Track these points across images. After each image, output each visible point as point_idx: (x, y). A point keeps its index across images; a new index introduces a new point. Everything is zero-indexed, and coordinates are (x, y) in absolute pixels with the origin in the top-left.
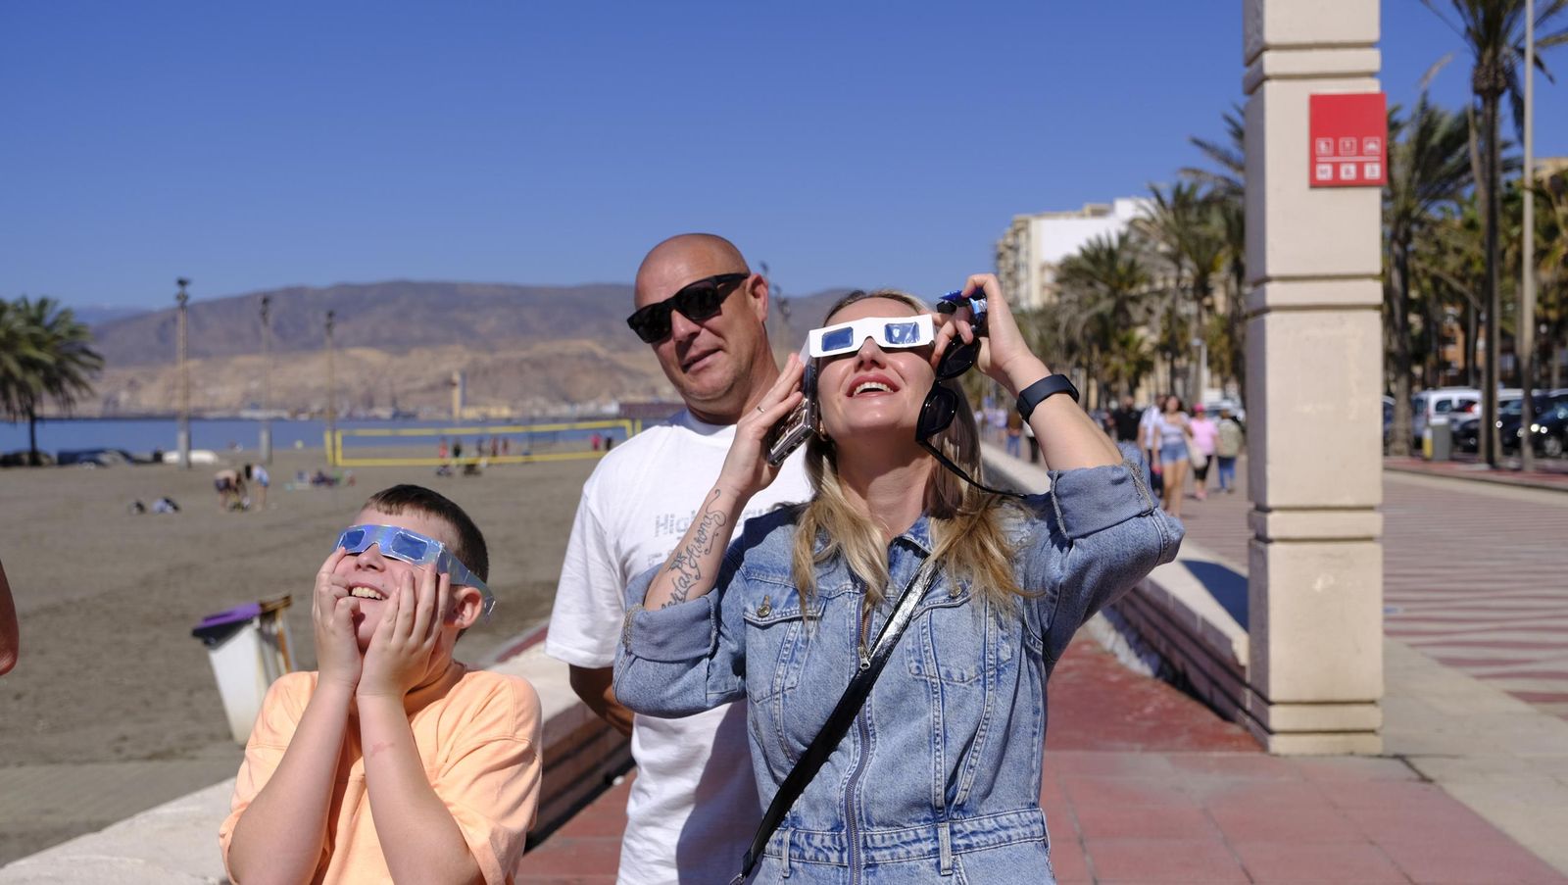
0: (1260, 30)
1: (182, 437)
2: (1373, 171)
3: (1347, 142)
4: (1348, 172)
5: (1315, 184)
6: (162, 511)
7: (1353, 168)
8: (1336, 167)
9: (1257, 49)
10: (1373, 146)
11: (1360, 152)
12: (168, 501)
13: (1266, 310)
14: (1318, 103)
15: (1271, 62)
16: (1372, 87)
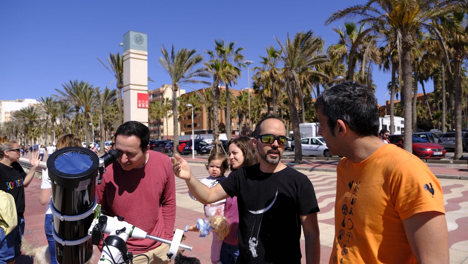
0: (129, 81)
2: (147, 106)
3: (143, 101)
4: (143, 106)
5: (138, 107)
7: (144, 105)
8: (141, 105)
9: (128, 84)
10: (147, 102)
11: (145, 103)
14: (139, 94)
15: (132, 87)
16: (147, 93)
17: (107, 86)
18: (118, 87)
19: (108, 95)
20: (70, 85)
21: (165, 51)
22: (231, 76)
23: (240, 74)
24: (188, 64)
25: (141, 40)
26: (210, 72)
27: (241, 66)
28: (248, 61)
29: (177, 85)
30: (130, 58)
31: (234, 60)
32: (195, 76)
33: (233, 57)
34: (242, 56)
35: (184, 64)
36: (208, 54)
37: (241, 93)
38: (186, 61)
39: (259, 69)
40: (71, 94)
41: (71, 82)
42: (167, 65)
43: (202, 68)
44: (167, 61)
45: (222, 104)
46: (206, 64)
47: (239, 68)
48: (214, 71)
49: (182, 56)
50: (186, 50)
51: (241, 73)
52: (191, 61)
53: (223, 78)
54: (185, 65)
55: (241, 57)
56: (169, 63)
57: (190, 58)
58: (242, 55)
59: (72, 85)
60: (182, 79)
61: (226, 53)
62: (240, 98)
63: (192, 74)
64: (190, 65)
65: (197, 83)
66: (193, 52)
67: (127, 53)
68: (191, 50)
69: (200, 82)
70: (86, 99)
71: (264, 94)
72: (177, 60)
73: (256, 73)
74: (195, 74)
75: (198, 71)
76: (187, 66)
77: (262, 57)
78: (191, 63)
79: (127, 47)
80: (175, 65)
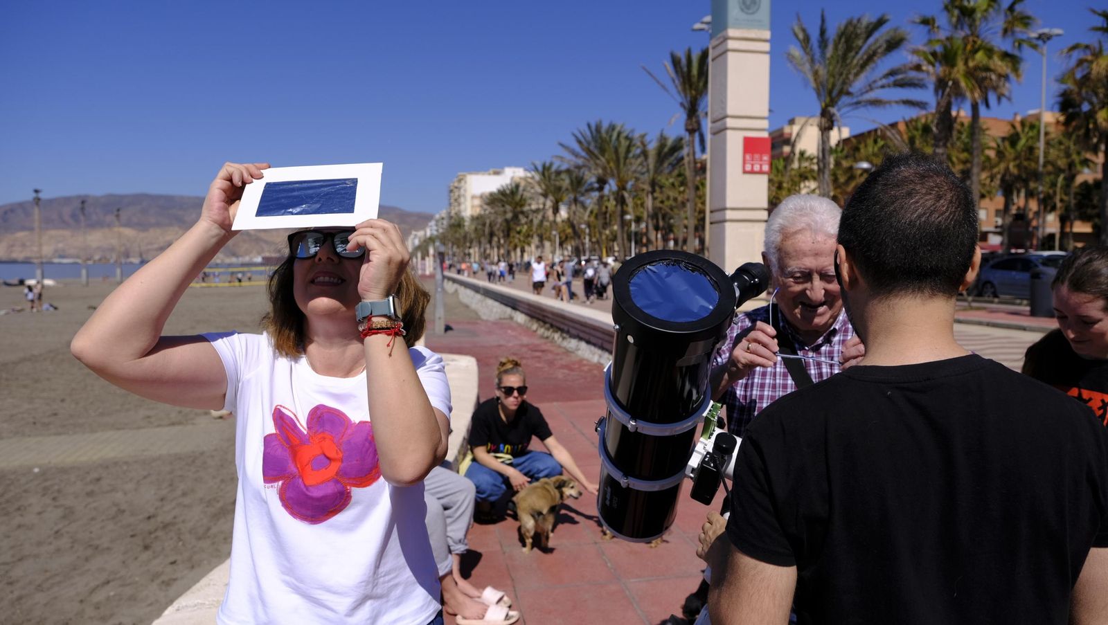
0: (724, 108)
1: (38, 272)
2: (766, 168)
3: (757, 156)
4: (757, 168)
5: (745, 172)
6: (47, 310)
7: (758, 166)
8: (752, 165)
9: (721, 116)
10: (766, 158)
11: (761, 160)
12: (51, 306)
13: (725, 221)
14: (746, 140)
15: (730, 122)
16: (765, 135)
17: (662, 130)
18: (687, 130)
19: (666, 150)
20: (588, 133)
21: (804, 30)
22: (994, 77)
23: (1020, 71)
24: (865, 57)
25: (754, 2)
26: (928, 72)
27: (1025, 46)
28: (1046, 30)
29: (834, 115)
30: (726, 51)
31: (1000, 32)
32: (883, 87)
33: (998, 22)
34: (1028, 18)
35: (854, 57)
36: (922, 26)
37: (1013, 126)
38: (860, 48)
39: (1087, 47)
40: (589, 152)
41: (589, 126)
42: (807, 66)
43: (905, 66)
44: (807, 53)
45: (954, 159)
46: (915, 52)
47: (1016, 53)
48: (940, 70)
49: (849, 38)
50: (859, 20)
51: (1024, 67)
52: (873, 48)
53: (967, 86)
54: (855, 62)
55: (1026, 21)
56: (812, 61)
57: (871, 40)
58: (1029, 12)
59: (591, 132)
60: (845, 99)
61: (978, 15)
62: (1013, 139)
63: (875, 82)
64: (870, 58)
65: (888, 106)
66: (881, 22)
67: (721, 40)
68: (874, 19)
69: (897, 102)
70: (617, 161)
71: (1095, 123)
72: (836, 48)
73: (1073, 62)
74: (884, 81)
75: (892, 73)
76: (861, 62)
77: (1100, 11)
78: (875, 53)
79: (719, 25)
80: (827, 62)
